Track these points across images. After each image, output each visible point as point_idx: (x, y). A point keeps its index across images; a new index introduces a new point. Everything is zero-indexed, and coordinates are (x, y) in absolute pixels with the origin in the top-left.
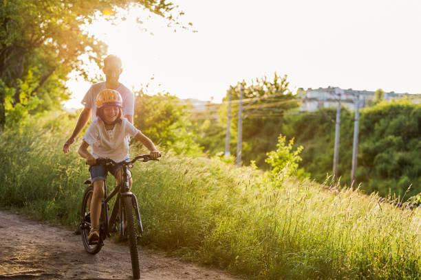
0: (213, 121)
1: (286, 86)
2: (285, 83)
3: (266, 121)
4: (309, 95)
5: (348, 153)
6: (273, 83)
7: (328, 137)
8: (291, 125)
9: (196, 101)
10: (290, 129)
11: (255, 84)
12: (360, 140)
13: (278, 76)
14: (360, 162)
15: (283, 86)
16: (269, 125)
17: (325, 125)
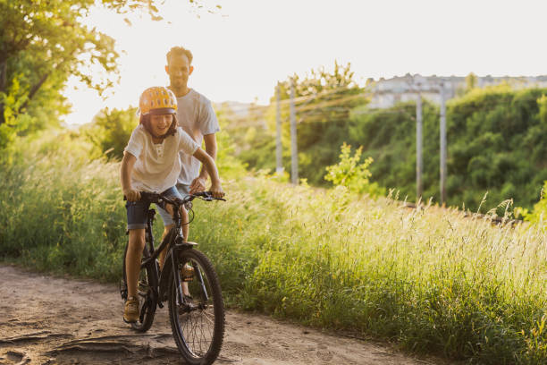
0: (259, 128)
1: (350, 76)
2: (349, 73)
3: (327, 124)
4: (381, 87)
5: (434, 159)
6: (333, 74)
7: (408, 139)
8: (360, 128)
9: (236, 104)
10: (358, 132)
11: (311, 77)
12: (449, 141)
13: (339, 64)
14: (450, 170)
15: (347, 77)
16: (332, 129)
17: (404, 125)
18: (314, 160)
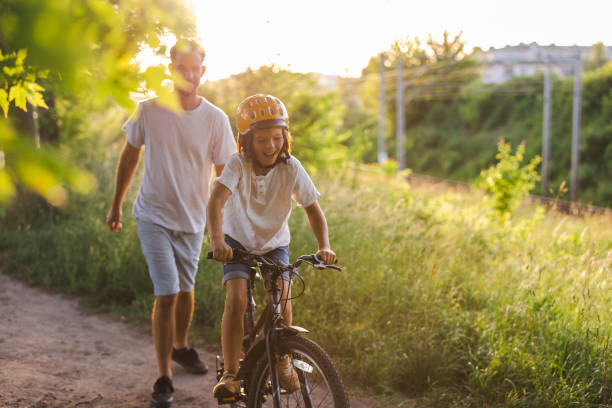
0: (351, 105)
4: (491, 57)
6: (442, 43)
14: (583, 158)
16: (437, 107)
17: (524, 103)
18: (417, 142)
